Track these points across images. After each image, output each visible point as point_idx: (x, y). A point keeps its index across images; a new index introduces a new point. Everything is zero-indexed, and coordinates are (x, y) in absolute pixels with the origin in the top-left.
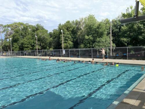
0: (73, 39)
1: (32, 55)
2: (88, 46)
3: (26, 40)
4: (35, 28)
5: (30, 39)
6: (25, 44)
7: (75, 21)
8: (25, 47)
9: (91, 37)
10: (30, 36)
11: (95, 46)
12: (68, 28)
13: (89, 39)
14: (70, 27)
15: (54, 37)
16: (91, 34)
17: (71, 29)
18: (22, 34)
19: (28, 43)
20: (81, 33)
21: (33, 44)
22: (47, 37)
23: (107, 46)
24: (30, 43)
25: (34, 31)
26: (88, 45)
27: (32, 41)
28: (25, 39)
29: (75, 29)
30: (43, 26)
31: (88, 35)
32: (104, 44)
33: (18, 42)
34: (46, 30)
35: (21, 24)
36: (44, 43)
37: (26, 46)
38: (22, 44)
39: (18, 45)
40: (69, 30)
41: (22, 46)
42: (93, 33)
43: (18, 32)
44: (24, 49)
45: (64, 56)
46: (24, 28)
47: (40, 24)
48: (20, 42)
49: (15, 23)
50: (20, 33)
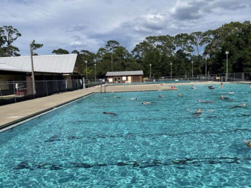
6: (246, 62)
8: (246, 66)
28: (245, 51)
33: (231, 57)
37: (249, 63)
38: (241, 60)
39: (232, 63)
41: (240, 64)
43: (231, 41)
48: (236, 57)
50: (235, 41)
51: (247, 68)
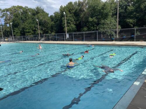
0: (76, 22)
1: (35, 40)
2: (92, 29)
3: (27, 25)
4: (35, 12)
5: (31, 24)
6: (26, 30)
7: (77, 2)
8: (27, 32)
9: (95, 19)
10: (30, 20)
11: (99, 28)
12: (70, 10)
13: (93, 21)
14: (73, 9)
15: (56, 20)
16: (95, 16)
17: (73, 11)
18: (22, 18)
19: (30, 28)
20: (85, 15)
21: (34, 29)
22: (48, 21)
23: (112, 28)
24: (32, 28)
25: (34, 15)
26: (92, 27)
27: (33, 25)
28: (25, 24)
29: (77, 11)
30: (43, 9)
31: (92, 18)
32: (109, 27)
33: (19, 27)
34: (47, 13)
35: (21, 8)
36: (46, 27)
37: (27, 30)
38: (23, 28)
39: (19, 30)
40: (71, 12)
41: (23, 31)
42: (97, 14)
43: (18, 17)
44: (26, 35)
45: (68, 40)
46: (24, 11)
47: (41, 7)
48: (21, 27)
49: (14, 7)
50: (20, 17)
51: (27, 33)
